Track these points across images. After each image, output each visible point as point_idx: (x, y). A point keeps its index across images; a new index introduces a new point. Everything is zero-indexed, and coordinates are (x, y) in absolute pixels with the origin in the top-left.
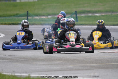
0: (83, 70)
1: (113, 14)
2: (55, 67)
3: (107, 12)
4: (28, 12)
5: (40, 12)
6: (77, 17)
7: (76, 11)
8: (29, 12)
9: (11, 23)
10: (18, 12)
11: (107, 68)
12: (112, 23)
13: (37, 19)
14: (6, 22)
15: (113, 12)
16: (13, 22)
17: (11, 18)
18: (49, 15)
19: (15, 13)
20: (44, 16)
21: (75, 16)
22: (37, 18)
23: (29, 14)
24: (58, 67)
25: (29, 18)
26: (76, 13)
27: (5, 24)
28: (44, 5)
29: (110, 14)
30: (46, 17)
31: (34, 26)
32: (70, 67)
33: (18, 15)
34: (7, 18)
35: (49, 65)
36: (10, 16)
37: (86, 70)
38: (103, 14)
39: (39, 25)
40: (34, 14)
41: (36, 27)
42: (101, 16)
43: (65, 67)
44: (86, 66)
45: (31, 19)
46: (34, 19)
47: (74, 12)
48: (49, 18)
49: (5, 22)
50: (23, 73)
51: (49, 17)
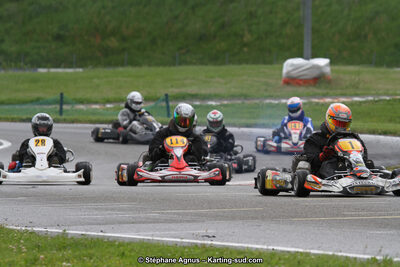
0: (181, 221)
1: (247, 102)
2: (120, 216)
3: (233, 97)
4: (62, 94)
5: (89, 95)
6: (168, 107)
7: (166, 95)
8: (65, 95)
9: (24, 117)
10: (41, 95)
11: (233, 218)
12: (243, 121)
13: (83, 110)
14: (15, 116)
15: (246, 97)
17: (24, 107)
18: (109, 102)
19: (35, 95)
20: (96, 103)
21: (164, 104)
22: (82, 107)
23: (64, 100)
24: (128, 216)
25: (65, 107)
26: (167, 98)
27: (13, 120)
28: (96, 81)
29: (239, 102)
30: (102, 106)
31: (75, 125)
32: (154, 215)
33: (41, 101)
34: (17, 107)
35: (107, 210)
36: (24, 102)
37: (188, 221)
38: (225, 102)
40: (75, 99)
41: (80, 128)
42: (221, 105)
43: (142, 215)
44: (187, 214)
45: (68, 110)
46: (76, 110)
47: (163, 96)
48: (108, 109)
49: (12, 116)
50: (52, 226)
51: (108, 106)
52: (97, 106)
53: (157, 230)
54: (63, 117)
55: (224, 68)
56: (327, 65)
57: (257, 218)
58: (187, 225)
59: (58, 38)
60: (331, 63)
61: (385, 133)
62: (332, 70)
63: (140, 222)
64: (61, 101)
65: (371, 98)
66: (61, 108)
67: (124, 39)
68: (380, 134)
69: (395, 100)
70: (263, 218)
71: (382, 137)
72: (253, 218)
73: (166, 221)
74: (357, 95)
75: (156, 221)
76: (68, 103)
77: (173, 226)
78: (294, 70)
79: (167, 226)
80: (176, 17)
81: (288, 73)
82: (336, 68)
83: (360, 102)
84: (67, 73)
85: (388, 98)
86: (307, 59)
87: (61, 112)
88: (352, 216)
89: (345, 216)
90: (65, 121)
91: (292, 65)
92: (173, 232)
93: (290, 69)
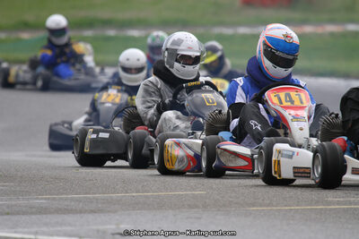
53: (46, 224)
57: (197, 207)
58: (91, 217)
63: (18, 213)
70: (205, 207)
72: (190, 207)
73: (59, 211)
75: (43, 211)
77: (69, 218)
79: (59, 218)
88: (339, 203)
89: (329, 203)
92: (69, 228)
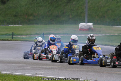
1: (67, 35)
4: (13, 33)
5: (22, 33)
7: (43, 33)
9: (1, 39)
16: (3, 39)
18: (28, 35)
20: (24, 35)
21: (42, 36)
22: (19, 36)
23: (14, 34)
28: (24, 29)
29: (65, 35)
30: (25, 36)
31: (16, 42)
33: (8, 34)
39: (19, 41)
45: (15, 37)
46: (17, 37)
47: (42, 33)
48: (27, 37)
52: (24, 36)
54: (13, 39)
55: (62, 25)
56: (92, 25)
59: (15, 16)
60: (93, 24)
61: (106, 45)
62: (93, 26)
64: (13, 35)
65: (103, 35)
66: (13, 37)
67: (34, 17)
68: (104, 45)
69: (110, 35)
71: (105, 46)
72: (57, 69)
74: (100, 34)
76: (15, 35)
78: (82, 26)
79: (31, 71)
80: (50, 10)
81: (81, 27)
82: (95, 26)
83: (100, 36)
84: (16, 26)
85: (108, 35)
86: (86, 23)
87: (13, 38)
90: (13, 40)
91: (82, 25)
93: (81, 26)
